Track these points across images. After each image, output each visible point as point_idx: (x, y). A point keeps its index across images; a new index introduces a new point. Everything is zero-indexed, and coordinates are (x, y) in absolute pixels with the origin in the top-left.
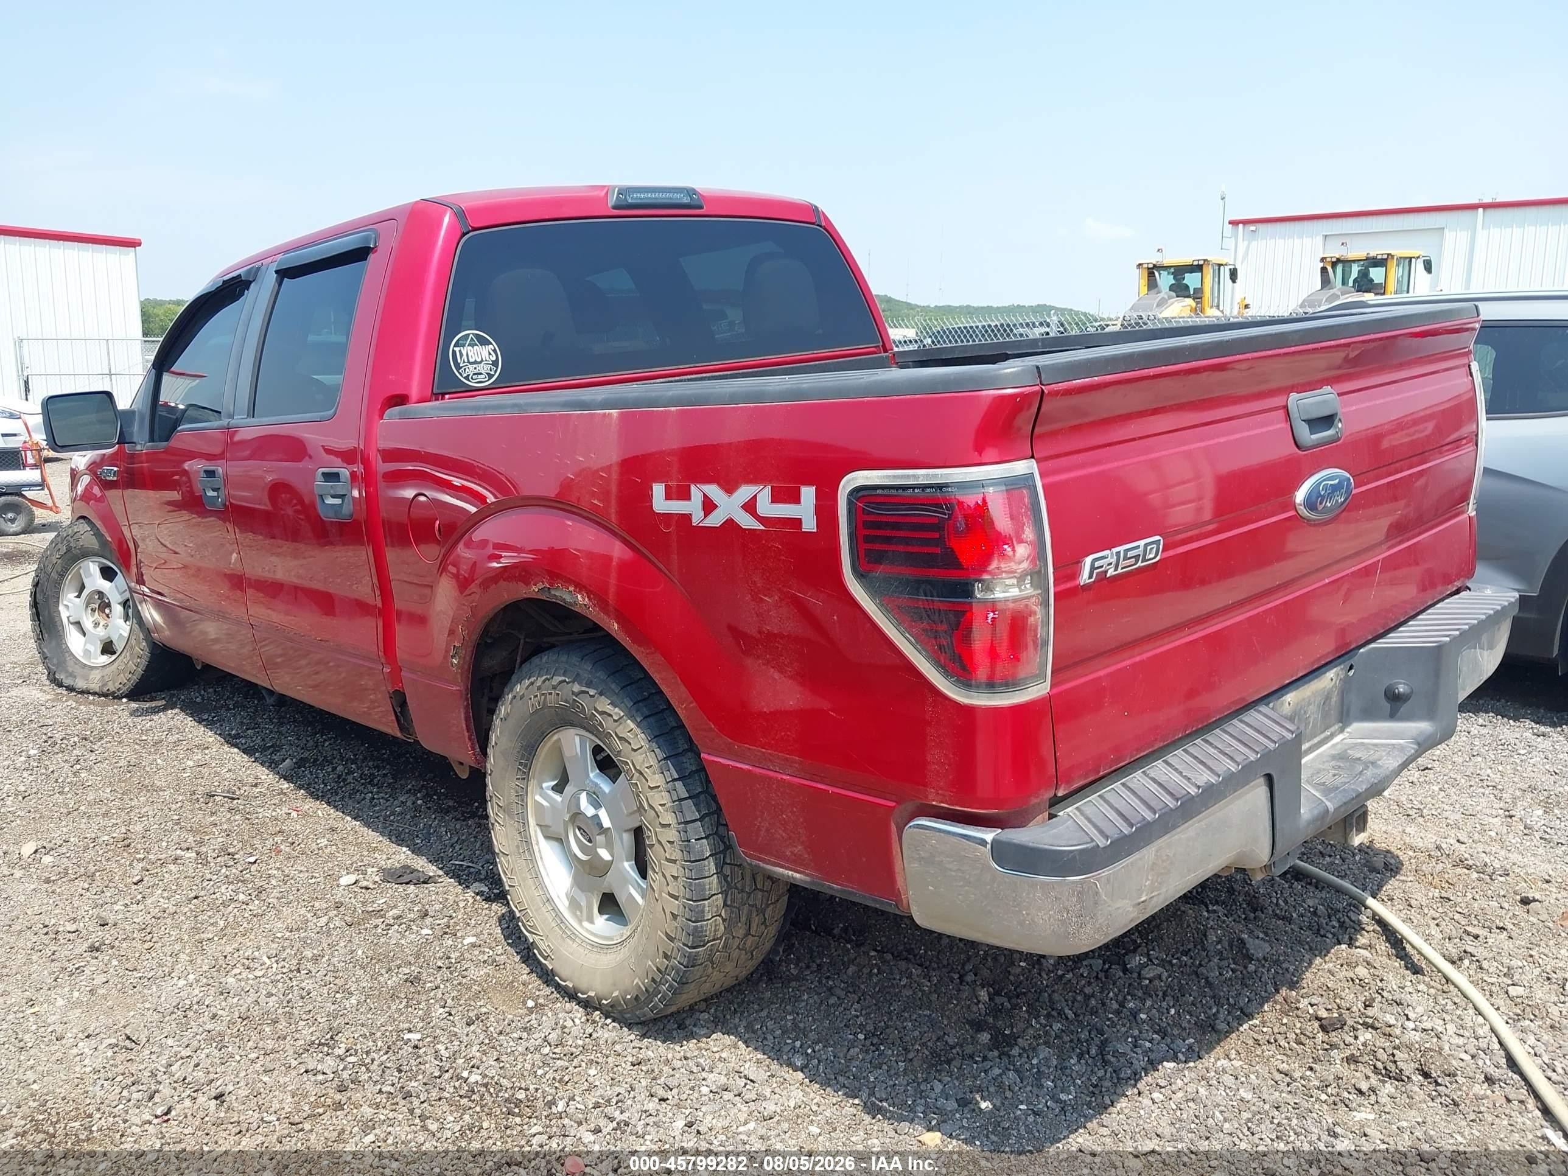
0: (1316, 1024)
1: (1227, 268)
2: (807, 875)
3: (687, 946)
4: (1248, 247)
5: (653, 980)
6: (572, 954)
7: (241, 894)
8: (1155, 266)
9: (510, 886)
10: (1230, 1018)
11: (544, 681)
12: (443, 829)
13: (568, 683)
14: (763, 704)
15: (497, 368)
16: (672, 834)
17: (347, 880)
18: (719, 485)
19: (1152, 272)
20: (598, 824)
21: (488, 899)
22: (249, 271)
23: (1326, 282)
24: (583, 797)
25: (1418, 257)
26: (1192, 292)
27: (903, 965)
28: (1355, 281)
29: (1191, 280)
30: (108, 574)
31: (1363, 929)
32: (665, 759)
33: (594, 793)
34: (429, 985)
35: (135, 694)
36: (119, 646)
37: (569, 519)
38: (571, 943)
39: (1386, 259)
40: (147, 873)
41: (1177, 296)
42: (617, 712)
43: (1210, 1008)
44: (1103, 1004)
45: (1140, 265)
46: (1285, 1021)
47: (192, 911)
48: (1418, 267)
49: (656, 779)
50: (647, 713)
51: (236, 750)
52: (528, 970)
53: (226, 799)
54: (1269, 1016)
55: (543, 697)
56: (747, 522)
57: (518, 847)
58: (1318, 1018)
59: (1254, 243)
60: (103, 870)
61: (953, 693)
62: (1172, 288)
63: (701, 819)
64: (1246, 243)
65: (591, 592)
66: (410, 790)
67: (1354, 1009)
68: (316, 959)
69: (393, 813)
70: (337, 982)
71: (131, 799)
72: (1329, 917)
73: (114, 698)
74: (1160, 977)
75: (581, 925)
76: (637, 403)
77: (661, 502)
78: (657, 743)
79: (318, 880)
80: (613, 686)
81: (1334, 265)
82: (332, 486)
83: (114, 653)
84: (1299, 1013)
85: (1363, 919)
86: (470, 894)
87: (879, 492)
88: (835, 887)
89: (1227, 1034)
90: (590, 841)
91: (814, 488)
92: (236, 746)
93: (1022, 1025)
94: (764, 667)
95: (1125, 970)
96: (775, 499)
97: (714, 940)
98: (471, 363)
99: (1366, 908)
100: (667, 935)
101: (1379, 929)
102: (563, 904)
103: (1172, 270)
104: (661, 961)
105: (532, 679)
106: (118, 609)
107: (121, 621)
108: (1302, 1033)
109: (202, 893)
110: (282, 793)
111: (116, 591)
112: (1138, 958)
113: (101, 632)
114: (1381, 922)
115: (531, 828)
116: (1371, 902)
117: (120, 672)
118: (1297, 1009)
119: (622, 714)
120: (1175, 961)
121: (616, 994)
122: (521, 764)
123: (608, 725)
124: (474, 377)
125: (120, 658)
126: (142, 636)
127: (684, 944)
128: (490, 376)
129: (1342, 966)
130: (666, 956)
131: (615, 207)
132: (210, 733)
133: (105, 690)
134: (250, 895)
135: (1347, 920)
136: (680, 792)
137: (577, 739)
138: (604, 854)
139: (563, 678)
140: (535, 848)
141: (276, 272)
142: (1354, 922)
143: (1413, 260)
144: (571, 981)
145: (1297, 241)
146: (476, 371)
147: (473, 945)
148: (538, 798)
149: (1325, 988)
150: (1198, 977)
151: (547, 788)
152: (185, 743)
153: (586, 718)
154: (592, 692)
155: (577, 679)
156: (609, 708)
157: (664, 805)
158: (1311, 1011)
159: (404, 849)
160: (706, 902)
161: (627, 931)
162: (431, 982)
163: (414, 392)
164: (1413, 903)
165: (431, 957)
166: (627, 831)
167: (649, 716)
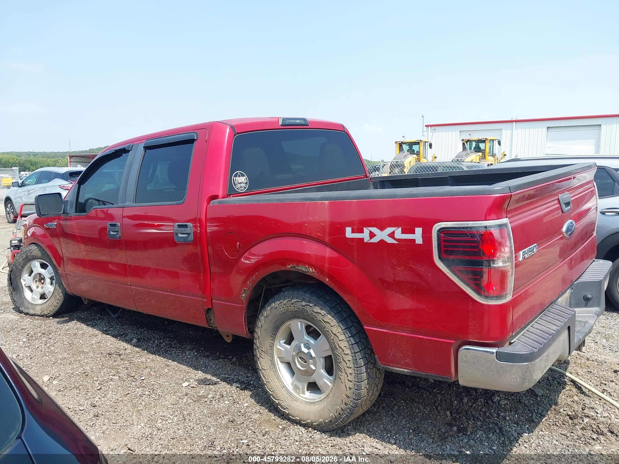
0: (568, 417)
1: (428, 143)
2: (410, 370)
3: (355, 400)
4: (432, 135)
5: (339, 414)
6: (298, 407)
7: (146, 392)
8: (402, 143)
9: (267, 382)
10: (537, 417)
11: (287, 302)
12: (212, 363)
13: (299, 302)
14: (394, 307)
15: (247, 185)
16: (350, 358)
17: (185, 384)
18: (377, 227)
19: (401, 145)
20: (310, 355)
21: (242, 389)
22: (129, 146)
23: (464, 148)
24: (302, 345)
25: (496, 140)
26: (416, 152)
27: (415, 405)
28: (474, 148)
29: (415, 148)
30: (44, 266)
31: (567, 384)
32: (345, 329)
33: (307, 344)
34: (238, 422)
35: (56, 315)
36: (49, 296)
37: (305, 241)
38: (296, 402)
39: (485, 140)
40: (102, 385)
41: (410, 154)
42: (323, 312)
43: (529, 414)
44: (491, 415)
45: (396, 142)
46: (557, 417)
47: (129, 399)
48: (496, 143)
49: (342, 337)
50: (336, 312)
51: (109, 336)
52: (273, 415)
53: (117, 355)
54: (552, 416)
55: (287, 308)
56: (390, 241)
57: (270, 366)
58: (568, 415)
59: (435, 134)
60: (82, 385)
61: (481, 300)
62: (408, 151)
63: (360, 352)
64: (432, 133)
65: (317, 267)
66: (189, 349)
67: (579, 411)
68: (189, 415)
69: (187, 358)
70: (202, 423)
71: (77, 357)
72: (553, 380)
73: (47, 317)
74: (507, 404)
75: (299, 396)
76: (337, 198)
77: (349, 233)
78: (341, 323)
79: (173, 385)
80: (320, 302)
81: (467, 142)
82: (184, 230)
83: (45, 298)
84: (561, 414)
85: (566, 380)
86: (234, 388)
87: (451, 229)
88: (423, 374)
89: (539, 423)
90: (306, 362)
91: (421, 228)
92: (108, 334)
93: (466, 424)
94: (395, 293)
95: (493, 402)
96: (403, 232)
97: (364, 397)
98: (239, 183)
99: (566, 376)
100: (347, 396)
101: (572, 383)
102: (290, 388)
103: (408, 144)
104: (343, 406)
105: (281, 301)
106: (48, 281)
107: (49, 286)
108: (564, 421)
109: (130, 392)
110: (138, 352)
111: (47, 273)
112: (497, 398)
113: (40, 290)
114: (573, 381)
115: (275, 359)
116: (568, 374)
117: (50, 306)
118: (560, 412)
119: (326, 313)
120: (510, 398)
121: (321, 420)
122: (272, 334)
123: (319, 317)
124: (240, 188)
125: (50, 300)
126: (60, 291)
127: (353, 399)
128: (245, 188)
129: (567, 397)
130: (346, 404)
131: (282, 125)
132: (95, 330)
133: (43, 314)
134: (149, 392)
135: (560, 381)
136: (352, 341)
137: (299, 323)
138: (313, 367)
139: (297, 300)
140: (277, 366)
141: (144, 147)
142: (563, 381)
143: (494, 141)
144: (298, 417)
145: (450, 133)
146: (241, 186)
147: (248, 407)
148: (278, 347)
149: (567, 405)
150: (520, 403)
151: (282, 343)
152: (86, 334)
153: (308, 315)
154: (311, 305)
155: (303, 300)
156: (319, 311)
157: (346, 346)
158: (565, 413)
159: (200, 372)
160: (362, 383)
161: (322, 396)
162: (239, 421)
163: (220, 194)
164: (579, 374)
165: (233, 412)
166: (322, 358)
167: (337, 313)
